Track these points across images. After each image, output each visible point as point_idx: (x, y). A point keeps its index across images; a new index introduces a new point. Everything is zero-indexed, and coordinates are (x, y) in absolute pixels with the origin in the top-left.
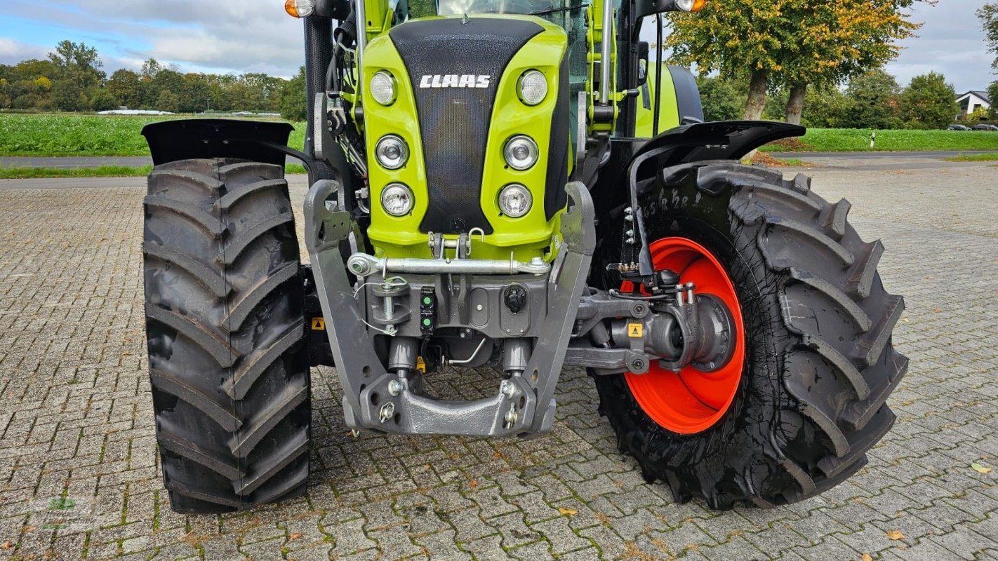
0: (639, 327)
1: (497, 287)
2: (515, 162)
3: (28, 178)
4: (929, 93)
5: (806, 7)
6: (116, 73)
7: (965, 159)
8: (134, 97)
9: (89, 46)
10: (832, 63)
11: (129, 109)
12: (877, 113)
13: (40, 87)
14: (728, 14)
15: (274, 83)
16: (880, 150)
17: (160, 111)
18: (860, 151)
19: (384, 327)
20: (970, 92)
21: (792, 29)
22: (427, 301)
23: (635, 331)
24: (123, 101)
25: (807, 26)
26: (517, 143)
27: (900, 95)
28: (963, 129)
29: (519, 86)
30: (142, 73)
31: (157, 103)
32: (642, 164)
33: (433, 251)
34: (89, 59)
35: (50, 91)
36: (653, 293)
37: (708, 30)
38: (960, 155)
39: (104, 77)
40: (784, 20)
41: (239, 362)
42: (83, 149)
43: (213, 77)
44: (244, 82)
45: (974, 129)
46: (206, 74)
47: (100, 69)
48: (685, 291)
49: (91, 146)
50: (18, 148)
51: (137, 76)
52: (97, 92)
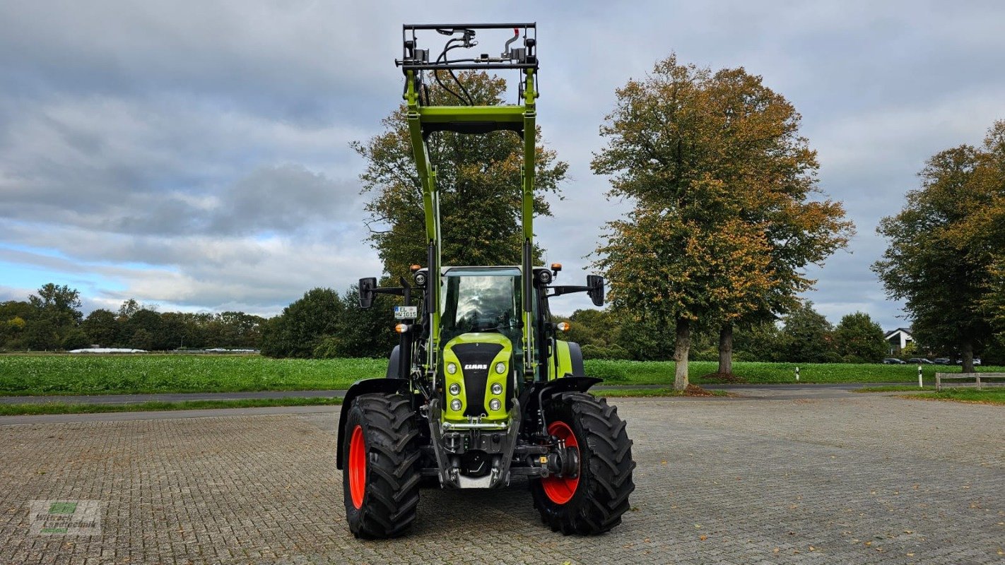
0: (545, 458)
1: (489, 435)
2: (495, 392)
3: (93, 412)
4: (860, 331)
5: (708, 275)
6: (93, 313)
7: (868, 390)
8: (107, 336)
9: (71, 288)
10: (735, 315)
11: (101, 347)
12: (815, 348)
13: (13, 327)
14: (650, 278)
15: (250, 320)
16: (805, 382)
17: (133, 349)
18: (788, 383)
19: (451, 449)
20: (899, 329)
21: (702, 290)
22: (466, 439)
23: (543, 460)
24: (96, 339)
25: (711, 288)
26: (496, 386)
27: (832, 333)
28: (897, 363)
29: (496, 368)
30: (119, 313)
31: (131, 341)
32: (543, 393)
33: (469, 422)
34: (69, 301)
35: (22, 331)
36: (549, 444)
37: (637, 289)
38: (865, 387)
39: (80, 317)
40: (693, 283)
41: (400, 465)
42: (107, 388)
43: (190, 315)
44: (220, 320)
45: (908, 363)
46: (183, 313)
47: (78, 309)
48: (561, 443)
49: (115, 385)
50: (52, 388)
51: (113, 315)
52: (70, 332)
